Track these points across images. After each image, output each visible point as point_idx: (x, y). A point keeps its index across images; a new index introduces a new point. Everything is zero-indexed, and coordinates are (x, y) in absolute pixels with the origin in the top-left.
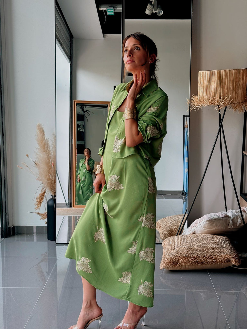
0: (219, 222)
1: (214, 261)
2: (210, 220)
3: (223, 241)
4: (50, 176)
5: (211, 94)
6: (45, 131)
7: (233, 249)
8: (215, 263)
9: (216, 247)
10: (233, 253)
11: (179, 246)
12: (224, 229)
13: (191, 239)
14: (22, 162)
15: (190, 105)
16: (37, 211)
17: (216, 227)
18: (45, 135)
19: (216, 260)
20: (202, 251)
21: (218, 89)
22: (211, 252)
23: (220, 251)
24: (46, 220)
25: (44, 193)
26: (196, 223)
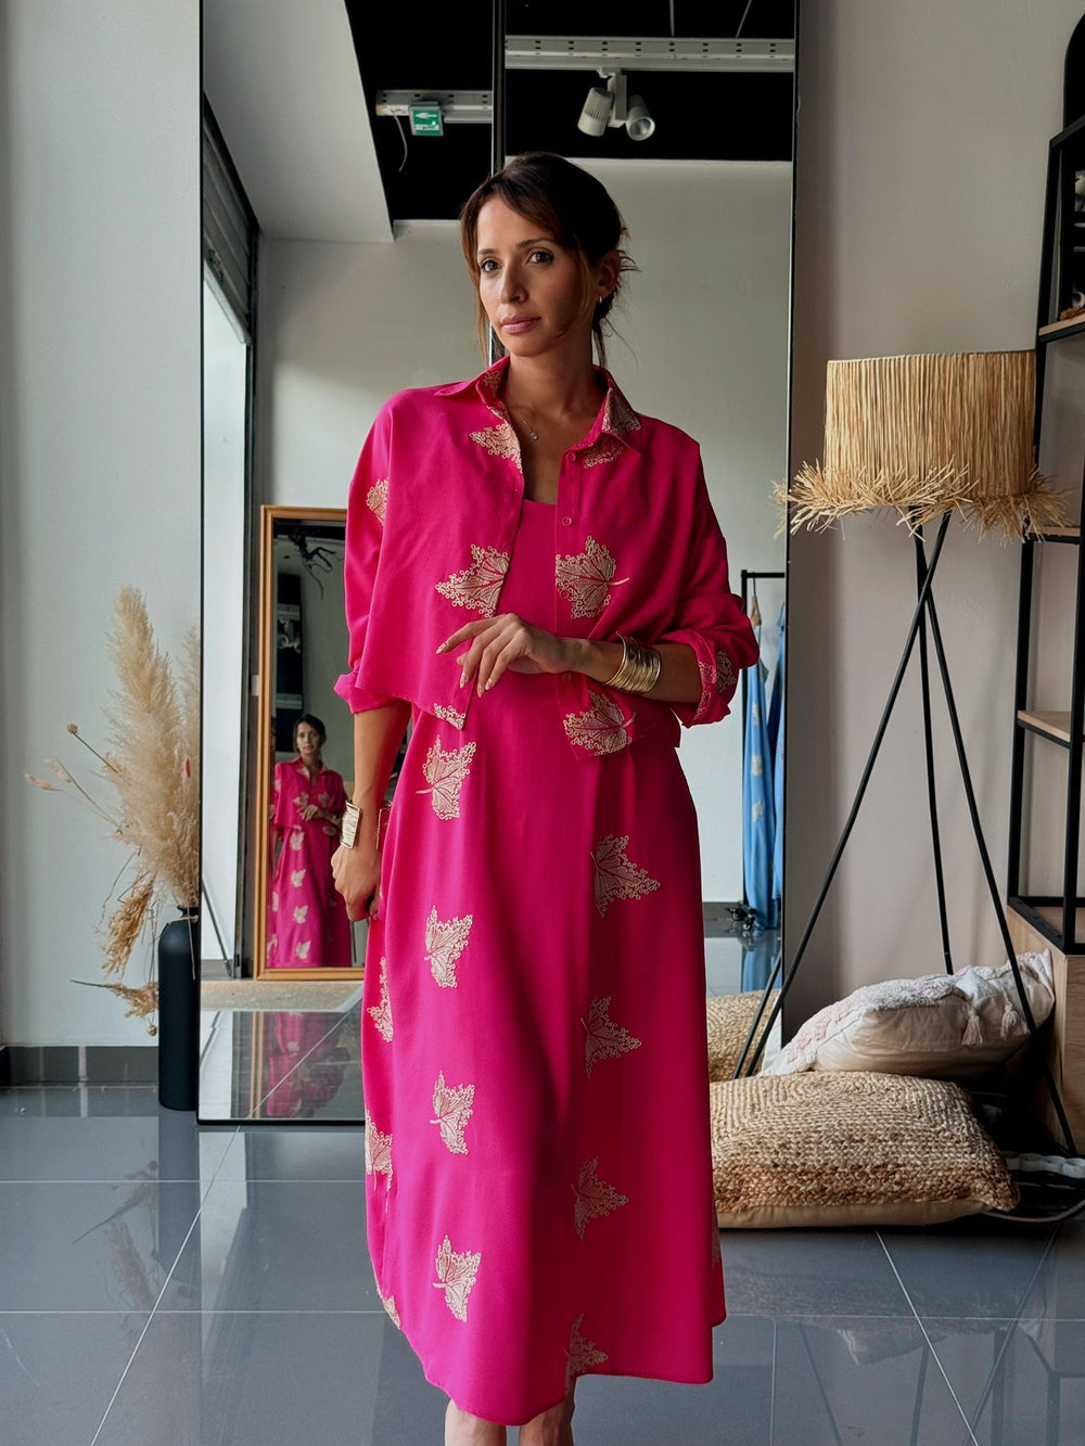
0: (922, 1019)
1: (896, 1188)
2: (882, 1009)
3: (939, 1101)
4: (172, 820)
5: (884, 457)
6: (152, 621)
7: (984, 1139)
8: (904, 1196)
9: (907, 1129)
10: (981, 1154)
11: (745, 1121)
12: (945, 1050)
13: (801, 1091)
14: (48, 761)
15: (789, 507)
16: (113, 979)
17: (912, 1040)
18: (154, 639)
19: (907, 1185)
20: (845, 1144)
21: (914, 438)
22: (887, 1149)
23: (924, 1147)
24: (154, 1018)
25: (146, 897)
26: (822, 1025)
